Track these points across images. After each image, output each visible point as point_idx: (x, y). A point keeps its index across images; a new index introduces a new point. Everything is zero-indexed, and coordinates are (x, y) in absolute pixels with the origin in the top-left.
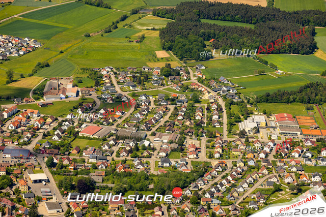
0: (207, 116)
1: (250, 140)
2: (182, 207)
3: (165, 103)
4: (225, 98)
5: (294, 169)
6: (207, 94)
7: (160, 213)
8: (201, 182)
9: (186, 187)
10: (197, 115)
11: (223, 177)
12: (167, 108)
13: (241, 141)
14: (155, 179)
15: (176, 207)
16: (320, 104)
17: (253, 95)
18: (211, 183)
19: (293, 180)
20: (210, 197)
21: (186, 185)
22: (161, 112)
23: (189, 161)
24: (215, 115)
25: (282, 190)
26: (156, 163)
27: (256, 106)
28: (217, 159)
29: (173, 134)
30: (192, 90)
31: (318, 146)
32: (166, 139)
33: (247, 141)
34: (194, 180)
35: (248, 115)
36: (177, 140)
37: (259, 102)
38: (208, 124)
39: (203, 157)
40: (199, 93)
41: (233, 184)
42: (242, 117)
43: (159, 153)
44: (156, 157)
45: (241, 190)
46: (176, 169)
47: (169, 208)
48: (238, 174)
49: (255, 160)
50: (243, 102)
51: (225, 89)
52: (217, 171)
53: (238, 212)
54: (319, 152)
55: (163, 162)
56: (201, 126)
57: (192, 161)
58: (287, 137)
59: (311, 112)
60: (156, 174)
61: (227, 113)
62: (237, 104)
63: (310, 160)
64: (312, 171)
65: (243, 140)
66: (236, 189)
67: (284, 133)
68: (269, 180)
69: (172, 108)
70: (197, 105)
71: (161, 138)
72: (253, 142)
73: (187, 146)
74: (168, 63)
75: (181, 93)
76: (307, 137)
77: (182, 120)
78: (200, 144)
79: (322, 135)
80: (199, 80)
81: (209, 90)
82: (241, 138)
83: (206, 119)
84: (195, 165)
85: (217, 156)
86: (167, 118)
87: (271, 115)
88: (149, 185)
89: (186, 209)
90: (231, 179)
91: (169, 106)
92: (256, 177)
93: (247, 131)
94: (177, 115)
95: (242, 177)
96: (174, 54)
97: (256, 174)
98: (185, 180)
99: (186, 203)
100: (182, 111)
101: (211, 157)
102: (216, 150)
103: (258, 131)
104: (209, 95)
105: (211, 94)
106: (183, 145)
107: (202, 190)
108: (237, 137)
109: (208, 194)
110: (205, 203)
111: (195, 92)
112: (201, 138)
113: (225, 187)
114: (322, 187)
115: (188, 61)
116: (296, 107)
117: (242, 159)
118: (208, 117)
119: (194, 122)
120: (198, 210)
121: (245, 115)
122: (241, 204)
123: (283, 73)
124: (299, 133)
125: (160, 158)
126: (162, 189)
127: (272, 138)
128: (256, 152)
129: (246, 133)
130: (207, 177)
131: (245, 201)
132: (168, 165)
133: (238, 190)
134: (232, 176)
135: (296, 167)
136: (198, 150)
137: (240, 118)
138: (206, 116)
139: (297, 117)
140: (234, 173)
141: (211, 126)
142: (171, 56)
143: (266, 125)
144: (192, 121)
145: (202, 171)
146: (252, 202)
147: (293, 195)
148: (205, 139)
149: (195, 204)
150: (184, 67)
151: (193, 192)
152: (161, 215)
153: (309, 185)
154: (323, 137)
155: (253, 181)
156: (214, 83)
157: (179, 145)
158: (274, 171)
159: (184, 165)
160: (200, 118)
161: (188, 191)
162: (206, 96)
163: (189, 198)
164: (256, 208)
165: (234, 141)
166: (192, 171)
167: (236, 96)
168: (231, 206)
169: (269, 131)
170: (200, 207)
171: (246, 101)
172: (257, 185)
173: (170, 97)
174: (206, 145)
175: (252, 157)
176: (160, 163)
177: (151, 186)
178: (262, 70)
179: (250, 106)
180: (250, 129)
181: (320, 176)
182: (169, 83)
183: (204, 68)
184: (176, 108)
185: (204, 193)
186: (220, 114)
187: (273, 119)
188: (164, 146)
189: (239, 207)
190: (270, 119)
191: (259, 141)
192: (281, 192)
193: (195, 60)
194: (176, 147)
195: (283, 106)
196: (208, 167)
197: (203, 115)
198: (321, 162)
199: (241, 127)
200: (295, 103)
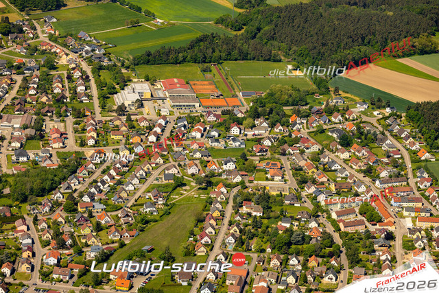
0: (69, 87)
1: (133, 118)
2: (53, 217)
3: (8, 73)
4: (90, 61)
5: (198, 155)
6: (65, 56)
7: (25, 228)
8: (75, 180)
9: (54, 189)
10: (56, 88)
11: (104, 172)
12: (12, 80)
13: (120, 120)
14: (10, 180)
15: (45, 218)
16: (219, 63)
17: (127, 55)
18: (88, 181)
19: (199, 170)
20: (89, 200)
21: (54, 185)
22: (4, 85)
23: (54, 153)
24: (80, 85)
25: (185, 185)
26: (9, 157)
27: (133, 70)
28: (91, 146)
29: (26, 115)
30: (44, 52)
31: (225, 120)
32: (16, 124)
33: (129, 119)
34: (65, 179)
35: (124, 83)
36: (33, 124)
37: (138, 64)
38: (73, 99)
39: (72, 145)
40: (53, 56)
41: (119, 180)
42: (117, 86)
43: (10, 143)
44: (8, 150)
45: (131, 188)
46: (37, 164)
47: (36, 220)
48: (124, 166)
49: (144, 146)
50: (115, 65)
51: (87, 48)
52: (94, 164)
53: (130, 219)
54: (228, 129)
55: (18, 155)
56: (63, 103)
57: (57, 152)
58: (182, 111)
59: (208, 75)
60: (11, 173)
61: (96, 82)
62: (108, 68)
63: (217, 141)
64: (221, 156)
65: (124, 118)
66: (124, 187)
67: (177, 106)
68: (166, 172)
69: (19, 79)
70: (53, 73)
71: (10, 123)
72: (137, 121)
73: (48, 131)
74: (5, 15)
75: (28, 57)
76: (208, 110)
77: (36, 95)
78: (65, 127)
79: (228, 106)
80: (51, 37)
81: (67, 51)
82: (120, 115)
83: (68, 92)
84: (63, 156)
85: (91, 142)
86: (13, 93)
87: (155, 81)
88: (3, 189)
89: (60, 219)
90: (114, 174)
91: (14, 77)
92: (148, 169)
93: (126, 105)
94: (28, 89)
95: (129, 170)
96: (11, 3)
97: (148, 165)
98: (53, 180)
99: (58, 212)
100: (34, 83)
101: (83, 144)
102: (89, 135)
103: (142, 106)
104: (68, 58)
105: (70, 57)
106: (42, 130)
107: (78, 192)
108: (115, 114)
109: (86, 196)
110: (84, 209)
111: (48, 55)
112: (65, 119)
113: (107, 185)
114: (239, 177)
115: (32, 12)
116: (188, 69)
117: (126, 144)
118: (70, 89)
119: (53, 97)
120: (75, 220)
121: (122, 84)
122: (133, 208)
123: (163, 23)
124: (197, 105)
125: (13, 150)
126: (22, 194)
127: (163, 113)
128: (144, 134)
129: (126, 108)
130: (82, 173)
131: (138, 202)
132: (25, 159)
133: (127, 189)
134: (115, 169)
135: (200, 151)
136: (63, 135)
137: (114, 88)
138: (67, 87)
139: (192, 83)
140: (118, 165)
141: (77, 101)
142: (7, 5)
143: (152, 96)
144: (50, 96)
145: (73, 165)
146: (148, 204)
147: (201, 191)
148: (70, 120)
149: (70, 211)
150: (28, 20)
151: (66, 196)
152: (26, 230)
153: (220, 175)
154: (230, 108)
155: (144, 174)
156: (72, 42)
157: (36, 130)
158: (171, 160)
159: (48, 157)
160: (60, 91)
161: (59, 195)
162: (64, 60)
163: (61, 205)
164: (155, 211)
165: (111, 121)
166: (60, 166)
167: (105, 58)
168: (120, 211)
169: (156, 105)
170: (78, 216)
171: (119, 64)
172: (151, 180)
173: (15, 64)
174: (74, 128)
175: (139, 141)
176: (14, 158)
177: (7, 191)
178: (135, 20)
179: (126, 71)
180: (130, 103)
181: (234, 162)
182: (10, 44)
183: (55, 20)
184: (25, 80)
185: (81, 196)
186: (87, 84)
187: (159, 87)
188: (16, 134)
189: (131, 211)
190: (156, 87)
191: (146, 119)
192: (184, 188)
193: (42, 9)
194: (33, 134)
195: (170, 68)
196: (81, 158)
197: (63, 87)
198: (231, 142)
199: (117, 100)
200: (185, 64)
